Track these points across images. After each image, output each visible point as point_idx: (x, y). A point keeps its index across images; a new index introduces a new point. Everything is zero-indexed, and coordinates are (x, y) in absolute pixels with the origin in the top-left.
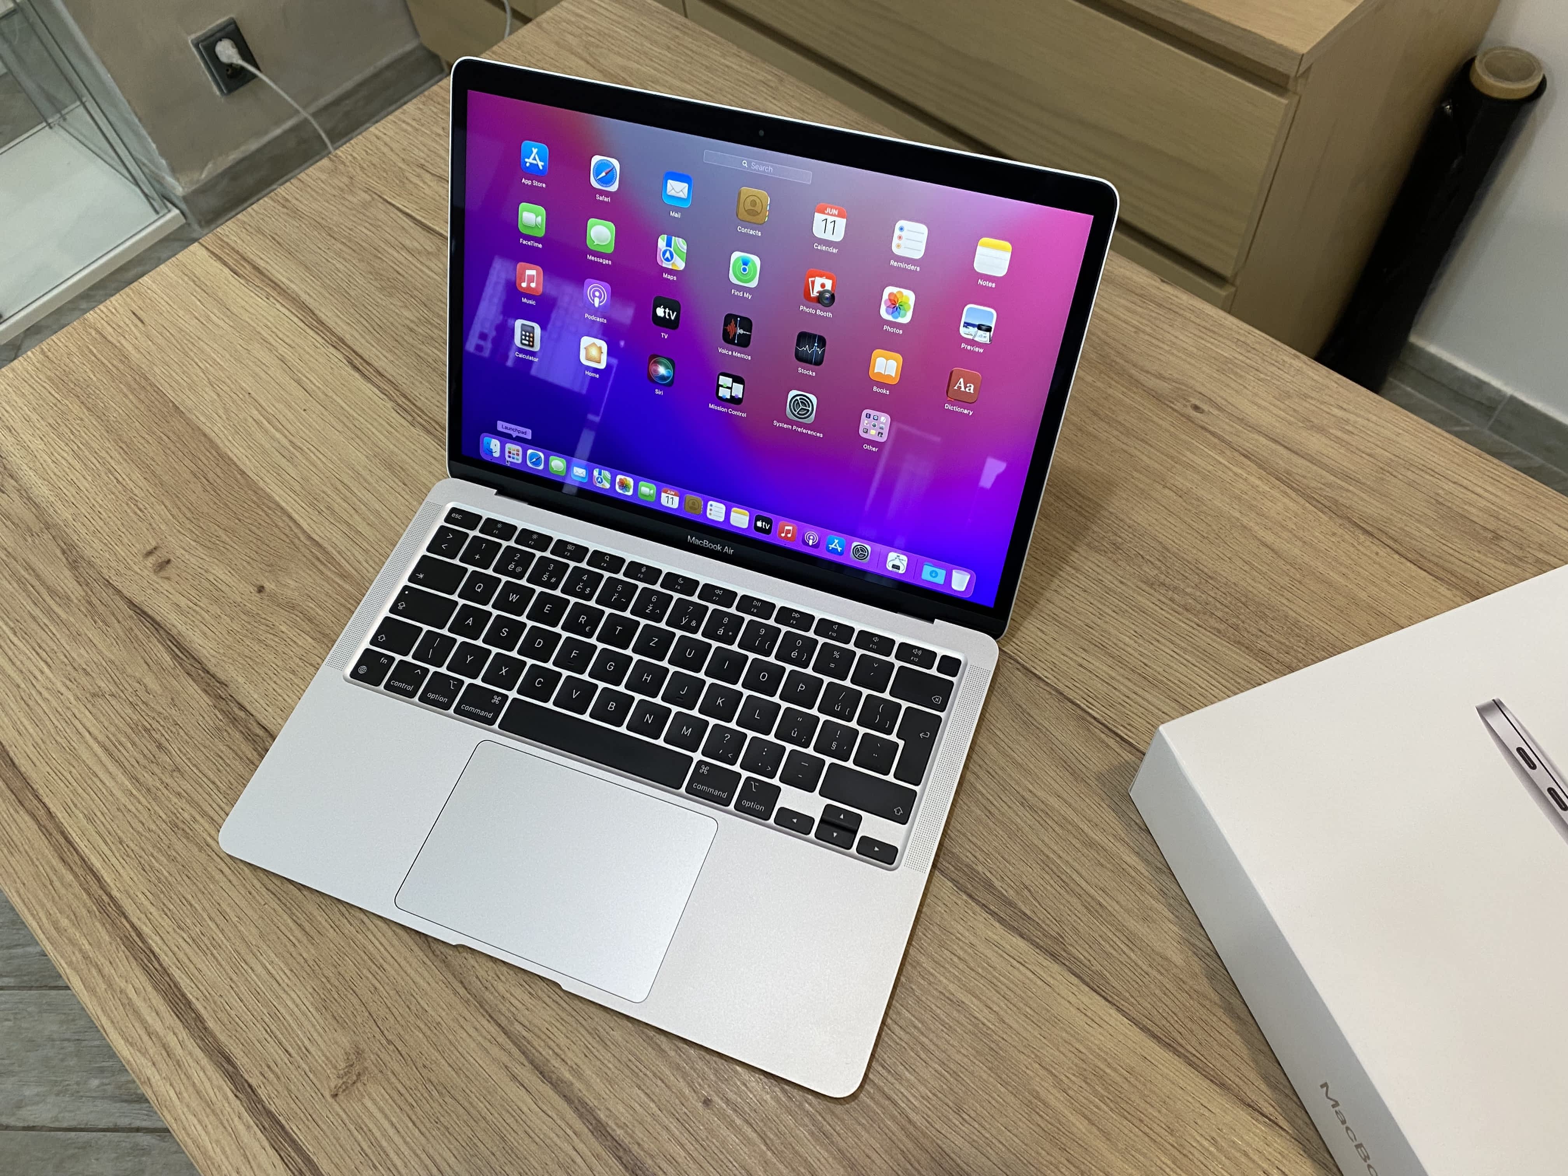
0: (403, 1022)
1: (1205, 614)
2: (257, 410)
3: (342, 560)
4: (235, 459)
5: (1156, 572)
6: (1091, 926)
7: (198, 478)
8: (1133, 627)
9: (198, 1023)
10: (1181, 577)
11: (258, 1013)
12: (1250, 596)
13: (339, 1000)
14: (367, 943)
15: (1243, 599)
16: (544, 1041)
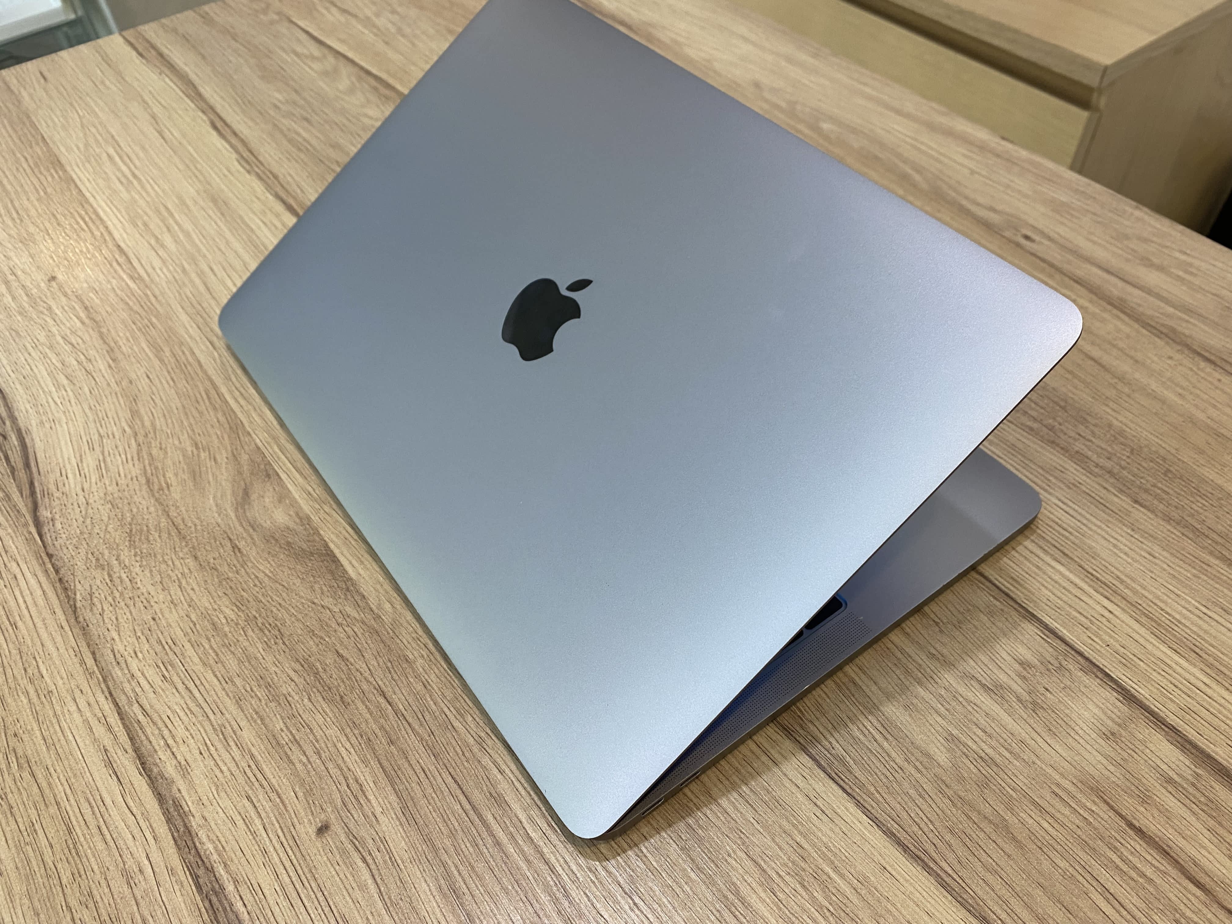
2: (115, 148)
3: (138, 265)
4: (77, 179)
7: (37, 190)
16: (159, 729)
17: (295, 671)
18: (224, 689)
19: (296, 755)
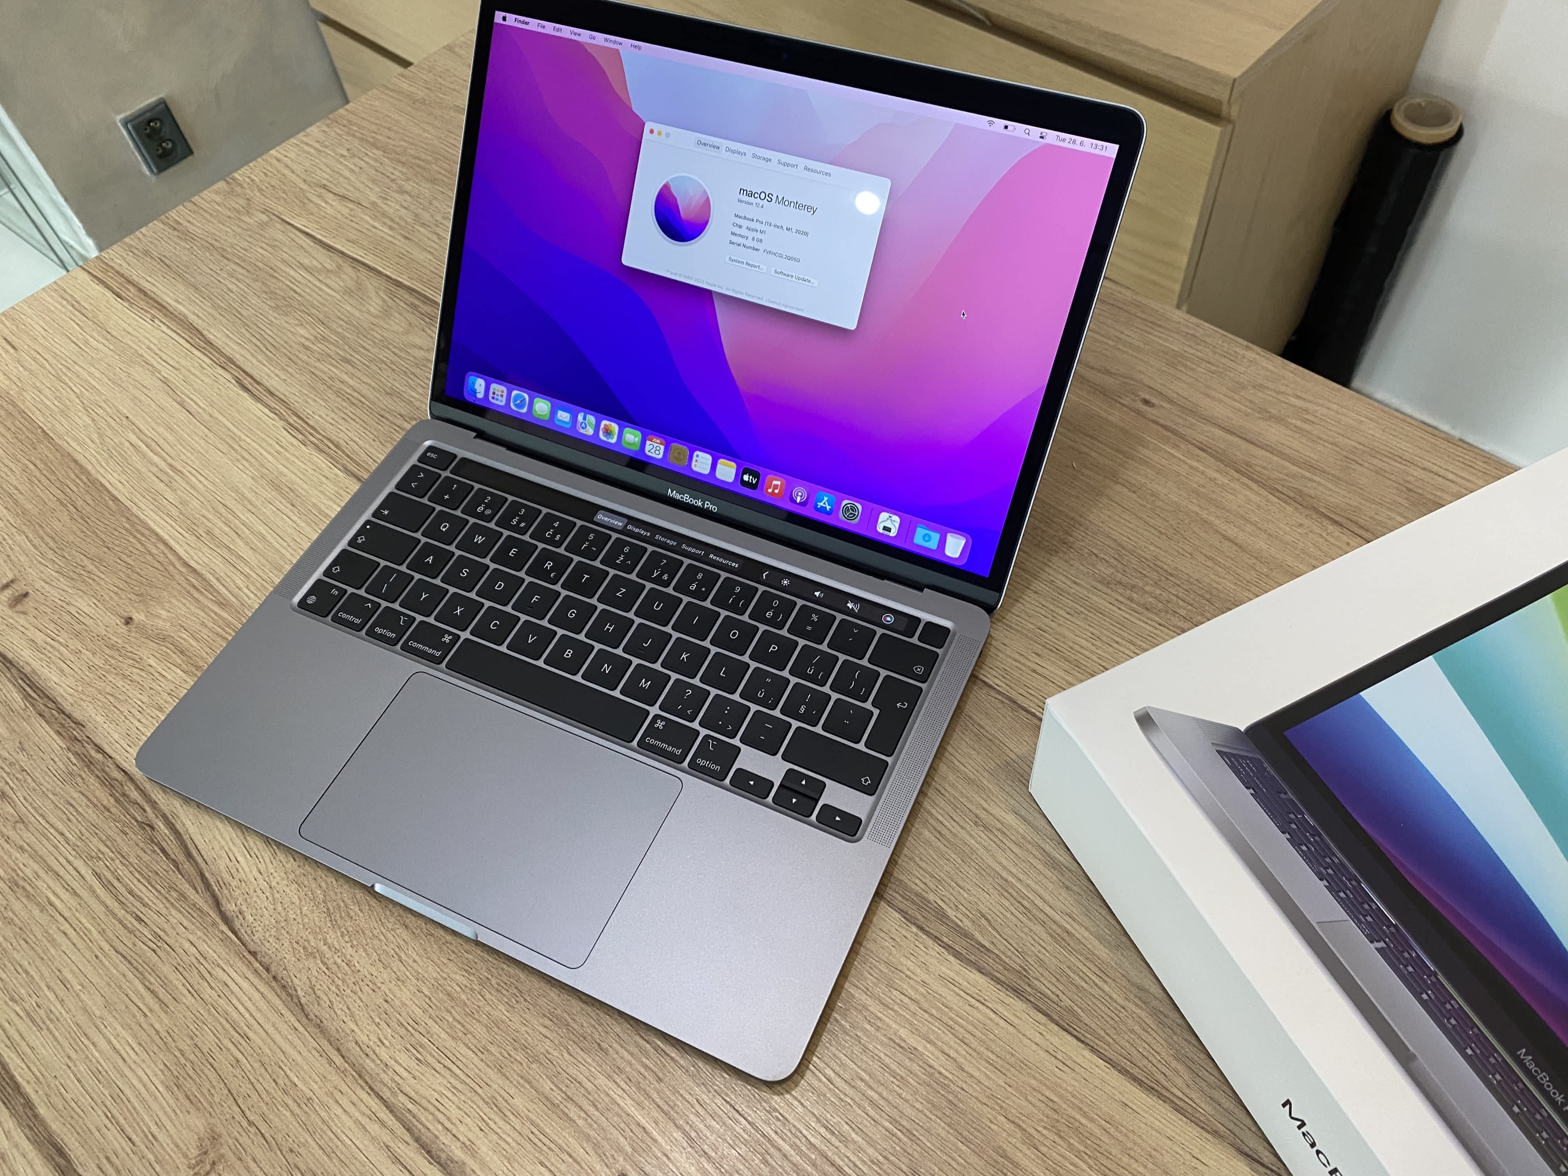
0: (267, 1099)
1: (1167, 612)
2: (135, 433)
3: (221, 587)
4: (107, 485)
5: (1112, 570)
6: (1058, 956)
7: (65, 506)
8: (1091, 629)
9: (27, 1110)
10: (1139, 575)
11: (99, 1096)
12: (1215, 592)
13: (194, 1076)
14: (230, 1009)
15: (1208, 596)
16: (432, 1114)
17: (546, 1027)
18: (482, 1060)
19: (573, 1112)
